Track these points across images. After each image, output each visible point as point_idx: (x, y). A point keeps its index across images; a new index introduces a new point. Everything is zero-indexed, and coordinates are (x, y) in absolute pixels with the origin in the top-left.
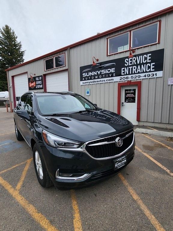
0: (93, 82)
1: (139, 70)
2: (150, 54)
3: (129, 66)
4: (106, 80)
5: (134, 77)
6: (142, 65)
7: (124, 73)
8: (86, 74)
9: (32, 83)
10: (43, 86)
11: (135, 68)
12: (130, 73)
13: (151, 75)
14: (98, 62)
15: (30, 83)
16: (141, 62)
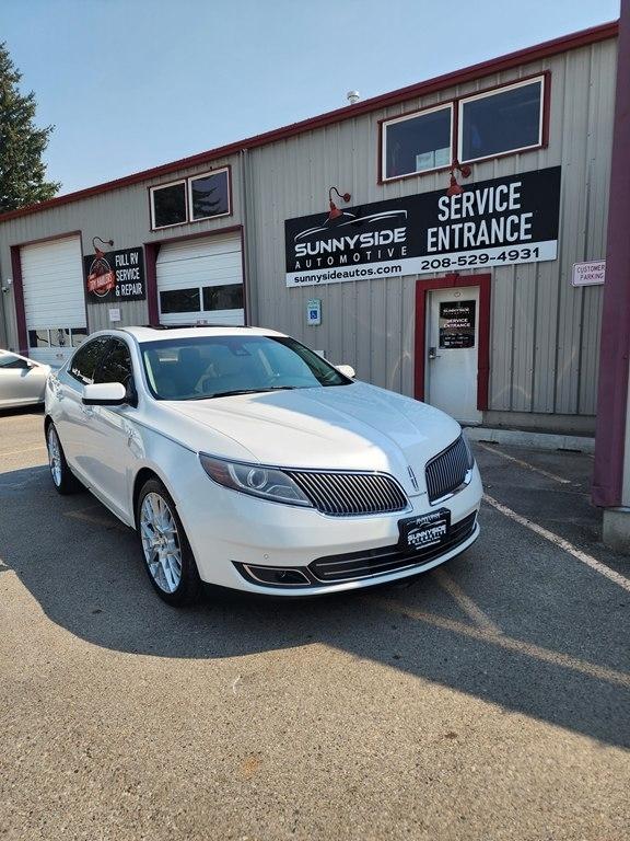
0: (330, 276)
1: (483, 235)
2: (519, 184)
3: (450, 222)
4: (375, 270)
5: (468, 260)
6: (494, 220)
7: (435, 244)
8: (306, 247)
9: (98, 276)
10: (143, 290)
11: (470, 229)
12: (457, 246)
13: (521, 254)
14: (349, 205)
15: (92, 277)
16: (491, 211)
